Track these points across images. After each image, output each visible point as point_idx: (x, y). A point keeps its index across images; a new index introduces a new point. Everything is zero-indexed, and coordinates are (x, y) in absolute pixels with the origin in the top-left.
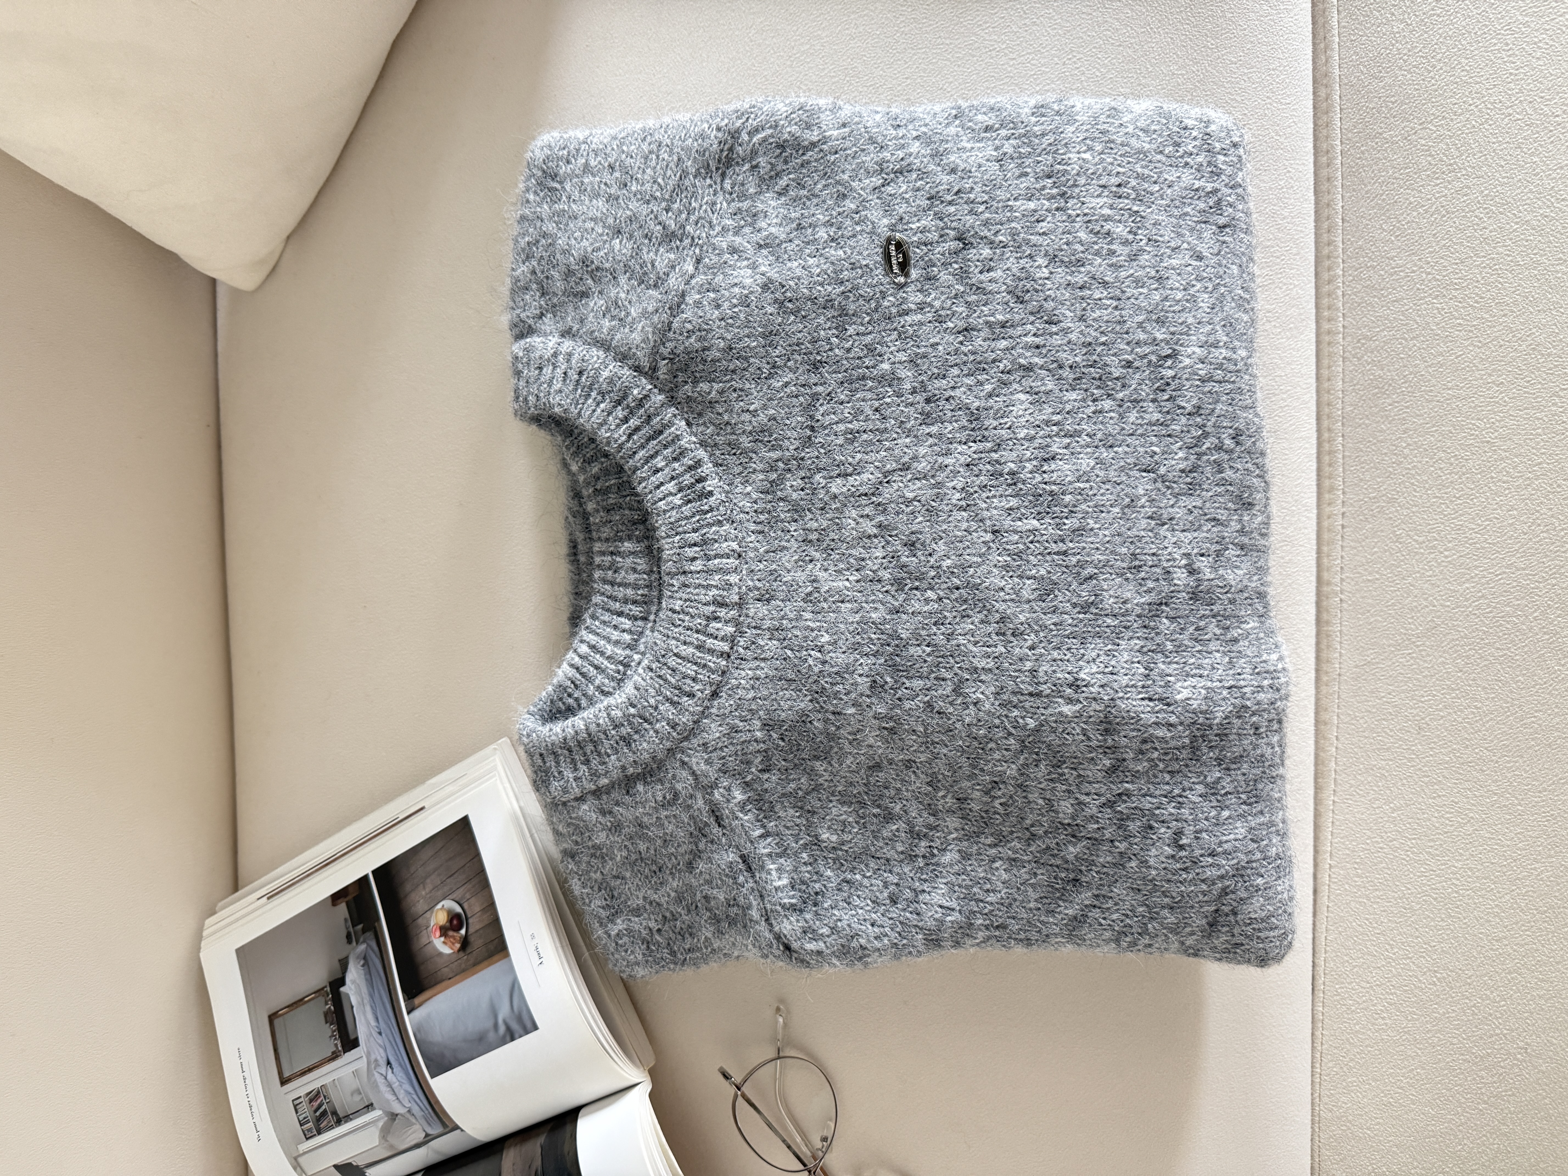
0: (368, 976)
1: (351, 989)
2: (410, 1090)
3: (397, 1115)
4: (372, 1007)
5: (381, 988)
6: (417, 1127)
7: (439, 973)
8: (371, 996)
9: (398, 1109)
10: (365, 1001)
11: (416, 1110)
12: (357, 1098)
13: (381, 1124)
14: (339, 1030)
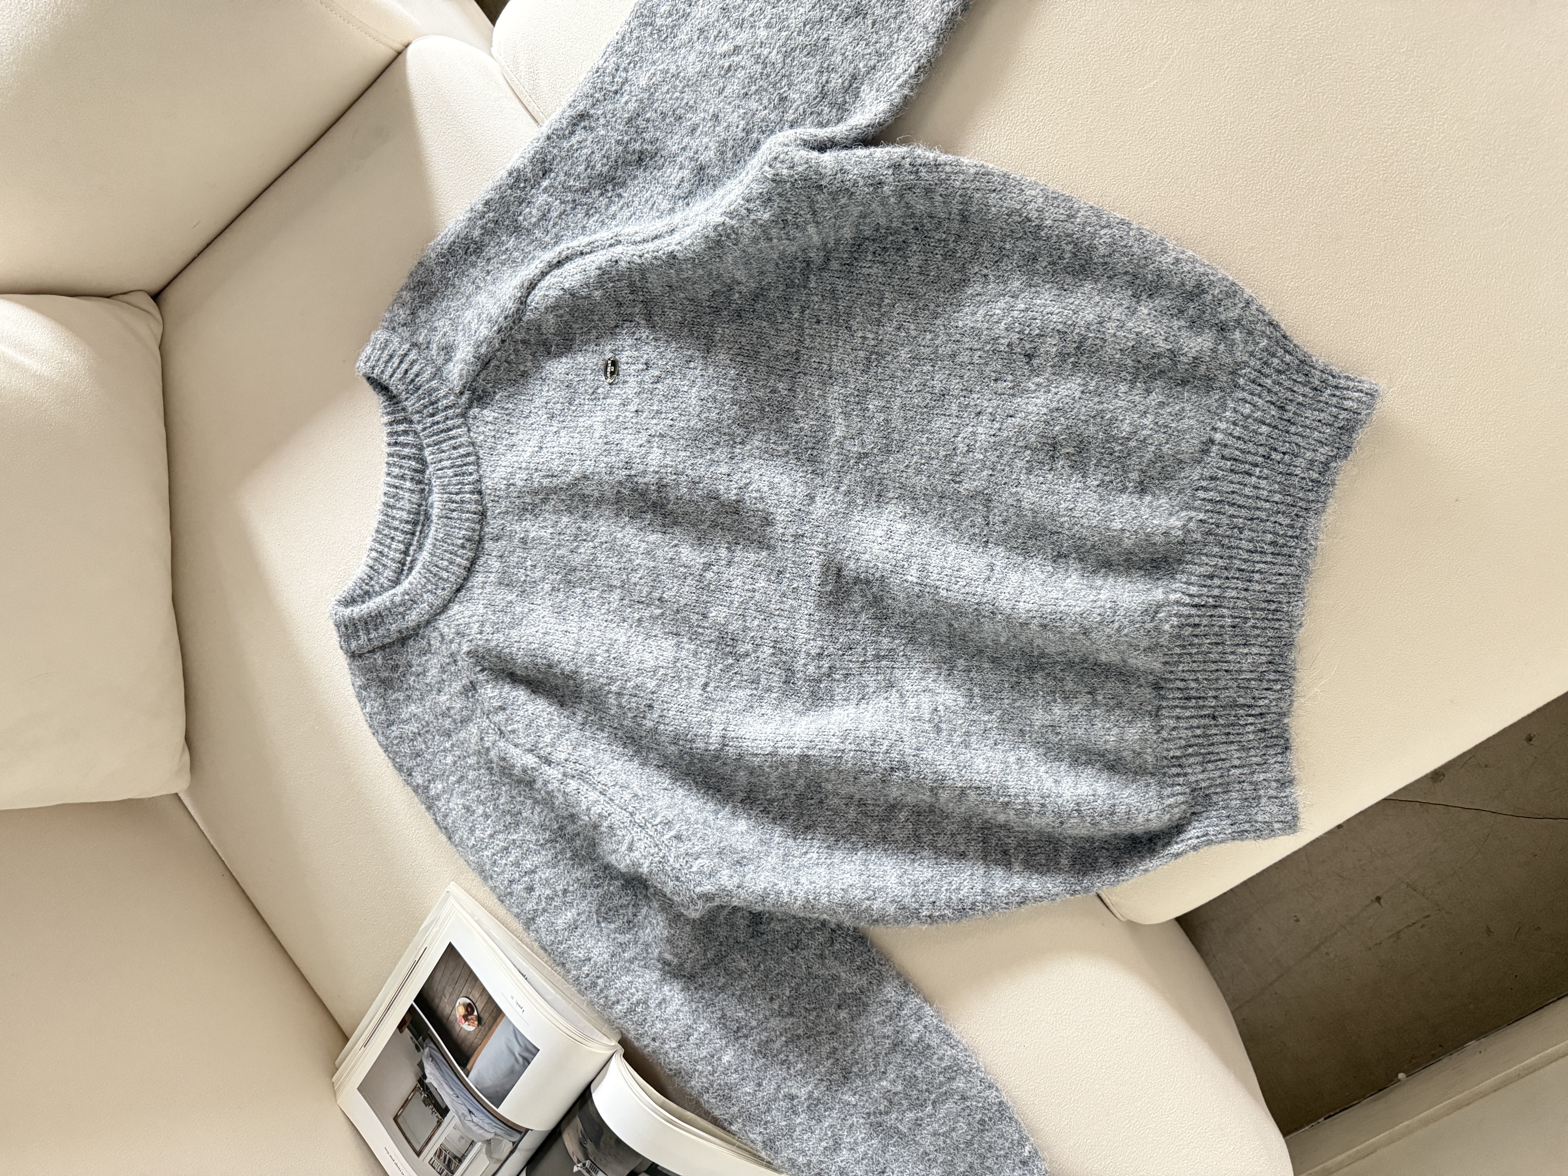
0: (437, 1067)
1: (431, 1079)
2: (490, 1122)
3: (490, 1140)
4: (447, 1084)
5: (447, 1069)
6: (505, 1141)
7: (474, 1044)
8: (444, 1077)
9: (489, 1136)
10: (442, 1082)
13: (484, 1150)
14: (434, 1106)
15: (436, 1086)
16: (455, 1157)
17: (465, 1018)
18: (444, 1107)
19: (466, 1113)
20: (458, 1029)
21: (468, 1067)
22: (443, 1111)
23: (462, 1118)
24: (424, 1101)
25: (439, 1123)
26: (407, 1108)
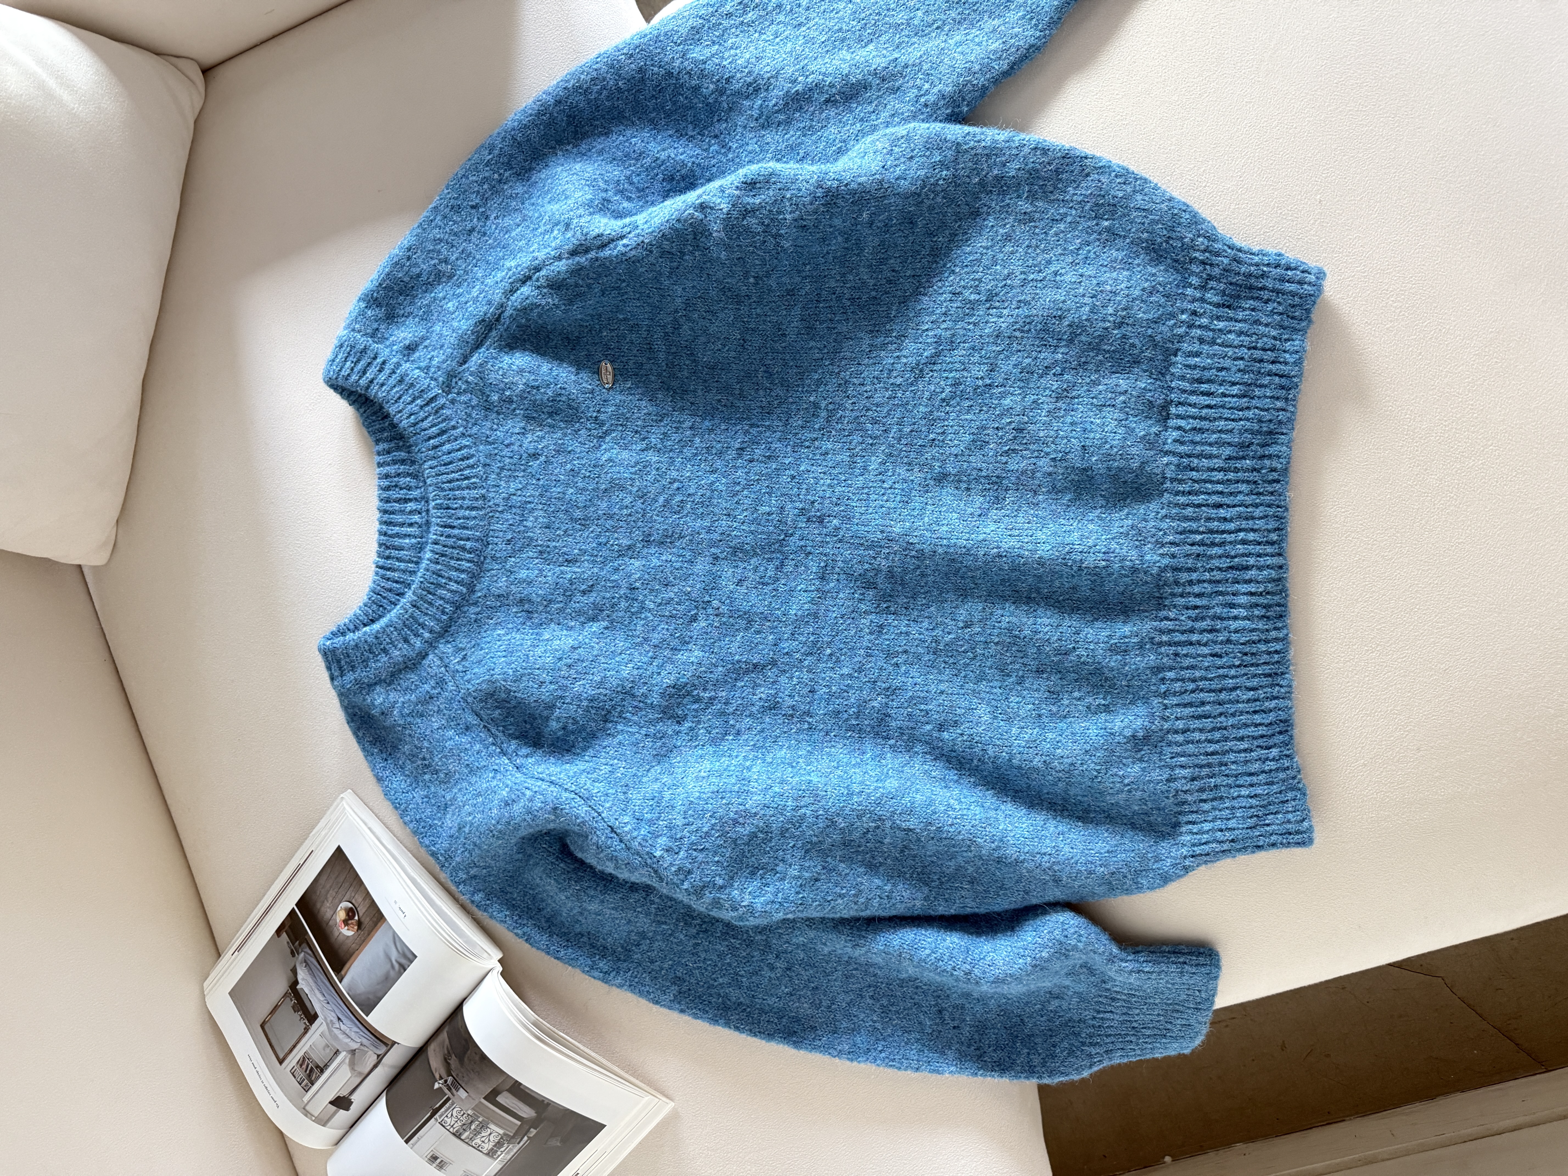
2: (358, 1030)
4: (318, 989)
5: (320, 975)
6: (370, 1052)
8: (316, 982)
9: (355, 1046)
11: (365, 1041)
12: (328, 1050)
13: (347, 1061)
14: (304, 1013)
15: (307, 992)
16: (317, 1067)
17: (346, 922)
18: (313, 1013)
19: (335, 1020)
20: (336, 934)
21: (343, 972)
22: (312, 1017)
23: (330, 1025)
24: (293, 1007)
26: (276, 1015)
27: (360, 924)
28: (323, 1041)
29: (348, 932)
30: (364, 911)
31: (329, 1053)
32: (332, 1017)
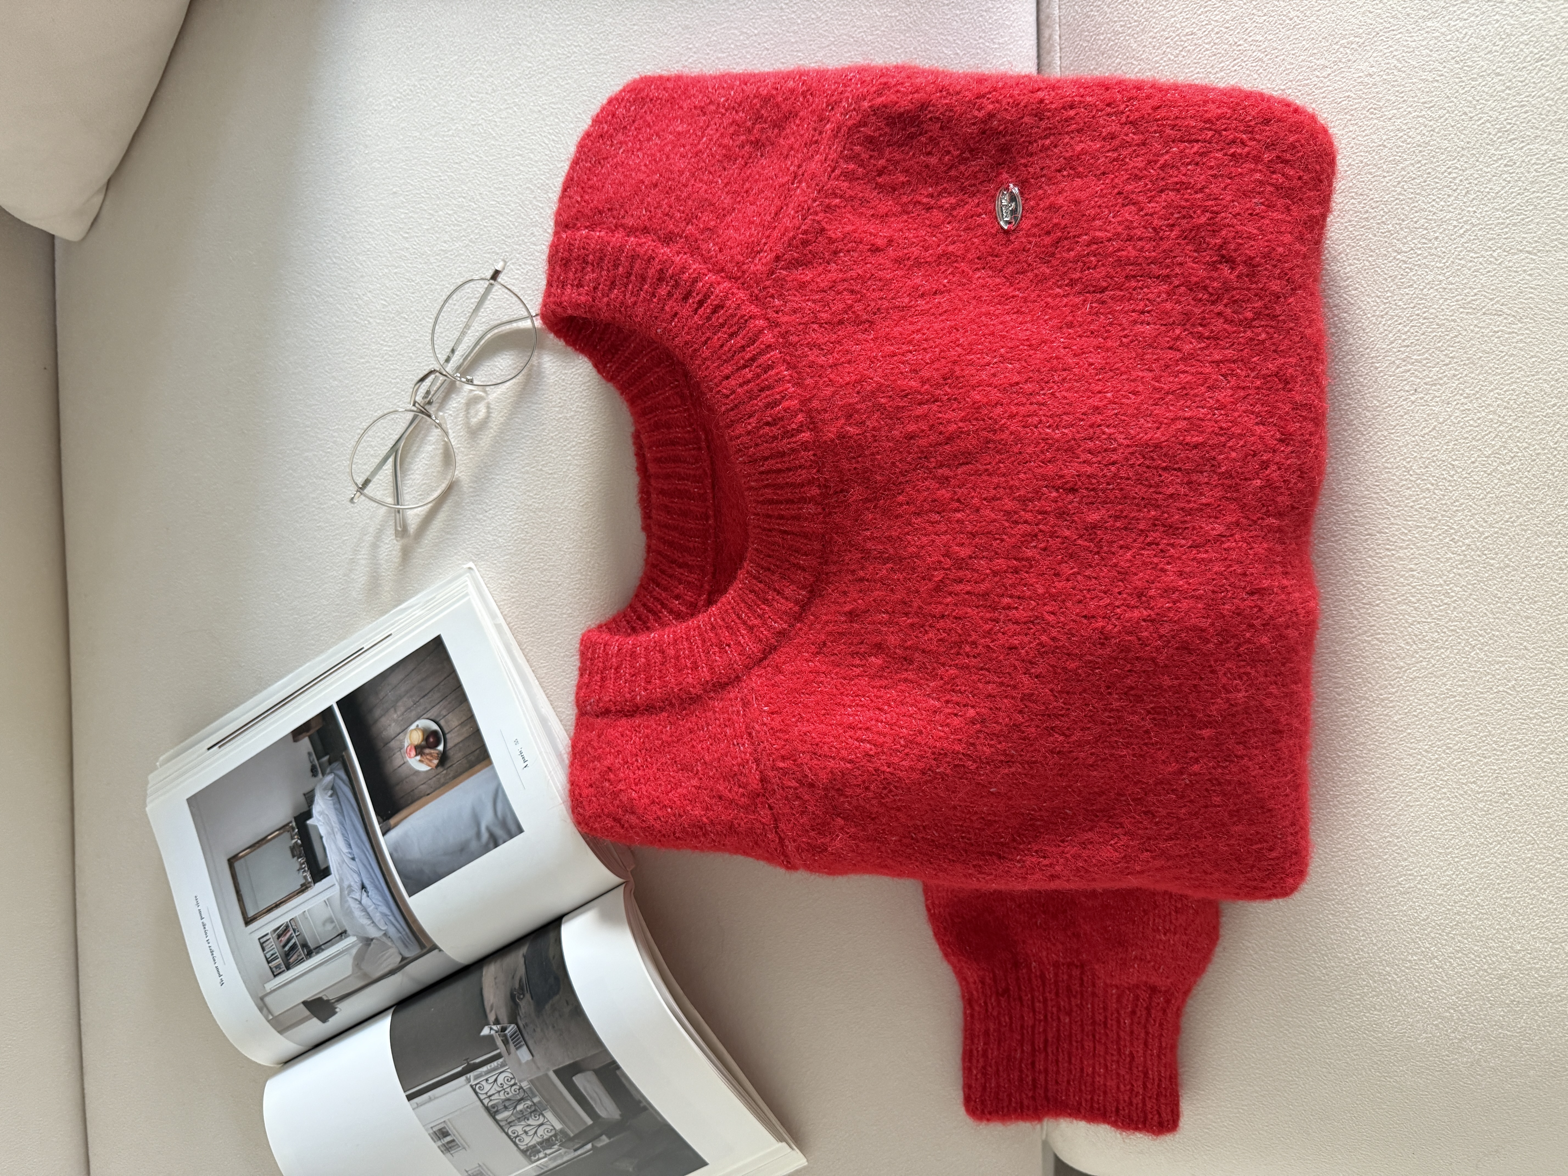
0: (338, 806)
1: (319, 820)
2: (387, 912)
3: (372, 940)
4: (343, 834)
5: (352, 814)
6: (393, 950)
7: (416, 791)
8: (342, 824)
9: (373, 933)
10: (336, 830)
11: (392, 931)
12: (329, 927)
13: (354, 951)
14: (308, 862)
15: (323, 831)
16: (305, 945)
17: (419, 750)
18: (323, 867)
19: (356, 887)
20: (397, 762)
21: (392, 821)
22: (319, 872)
23: (345, 891)
24: (292, 849)
25: (304, 888)
26: (258, 850)
27: (443, 759)
28: (326, 913)
29: (418, 765)
30: (456, 741)
31: (329, 931)
32: (353, 880)
